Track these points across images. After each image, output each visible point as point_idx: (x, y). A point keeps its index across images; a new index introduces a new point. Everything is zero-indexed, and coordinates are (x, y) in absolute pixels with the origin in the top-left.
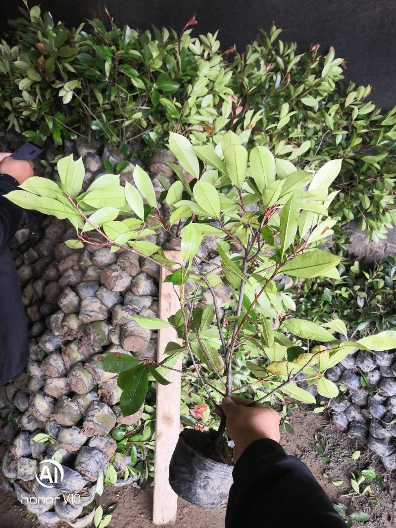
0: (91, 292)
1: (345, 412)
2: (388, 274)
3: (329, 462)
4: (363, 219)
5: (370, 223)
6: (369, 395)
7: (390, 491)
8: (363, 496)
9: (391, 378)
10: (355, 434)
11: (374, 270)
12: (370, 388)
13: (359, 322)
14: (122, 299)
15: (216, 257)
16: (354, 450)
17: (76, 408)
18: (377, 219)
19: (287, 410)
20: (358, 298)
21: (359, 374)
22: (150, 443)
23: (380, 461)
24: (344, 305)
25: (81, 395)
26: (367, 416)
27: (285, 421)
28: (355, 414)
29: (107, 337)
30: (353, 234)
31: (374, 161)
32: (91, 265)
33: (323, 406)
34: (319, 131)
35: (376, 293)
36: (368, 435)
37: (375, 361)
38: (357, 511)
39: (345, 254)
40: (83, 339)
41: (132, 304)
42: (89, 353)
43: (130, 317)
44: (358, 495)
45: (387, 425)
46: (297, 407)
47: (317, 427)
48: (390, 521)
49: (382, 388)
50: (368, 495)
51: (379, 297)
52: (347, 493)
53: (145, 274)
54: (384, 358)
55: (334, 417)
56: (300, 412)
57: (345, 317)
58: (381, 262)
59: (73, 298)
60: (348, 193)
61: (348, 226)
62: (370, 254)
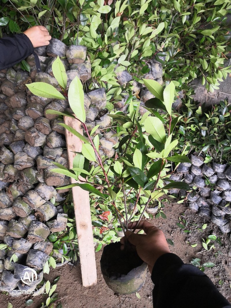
0: (20, 149)
1: (196, 201)
2: (221, 113)
3: (188, 233)
4: (204, 77)
5: (208, 79)
6: (211, 191)
7: (226, 246)
8: (209, 252)
9: (224, 179)
10: (203, 214)
11: (212, 111)
12: (211, 186)
13: (203, 146)
14: (42, 151)
15: (104, 115)
16: (203, 224)
17: (22, 226)
18: (213, 76)
19: (161, 203)
20: (202, 131)
21: (204, 178)
22: (75, 241)
23: (219, 229)
24: (193, 136)
25: (24, 218)
26: (211, 203)
27: (161, 211)
28: (203, 203)
29: (35, 179)
30: (197, 88)
31: (210, 33)
32: (18, 129)
33: (183, 199)
34: (170, 14)
35: (213, 127)
36: (211, 214)
37: (214, 170)
38: (207, 261)
39: (192, 101)
40: (19, 181)
41: (49, 155)
42: (25, 190)
43: (48, 164)
44: (207, 251)
45: (223, 208)
46: (167, 201)
47: (180, 212)
48: (227, 265)
49: (219, 186)
50: (213, 250)
51: (216, 129)
52: (200, 251)
53: (55, 133)
54: (220, 167)
55: (190, 205)
56: (169, 203)
57: (194, 144)
58: (216, 105)
59: (8, 153)
60: (192, 60)
61: (192, 83)
62: (208, 100)
